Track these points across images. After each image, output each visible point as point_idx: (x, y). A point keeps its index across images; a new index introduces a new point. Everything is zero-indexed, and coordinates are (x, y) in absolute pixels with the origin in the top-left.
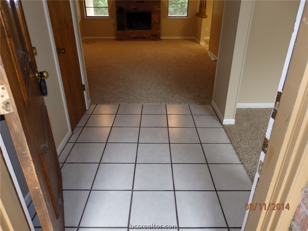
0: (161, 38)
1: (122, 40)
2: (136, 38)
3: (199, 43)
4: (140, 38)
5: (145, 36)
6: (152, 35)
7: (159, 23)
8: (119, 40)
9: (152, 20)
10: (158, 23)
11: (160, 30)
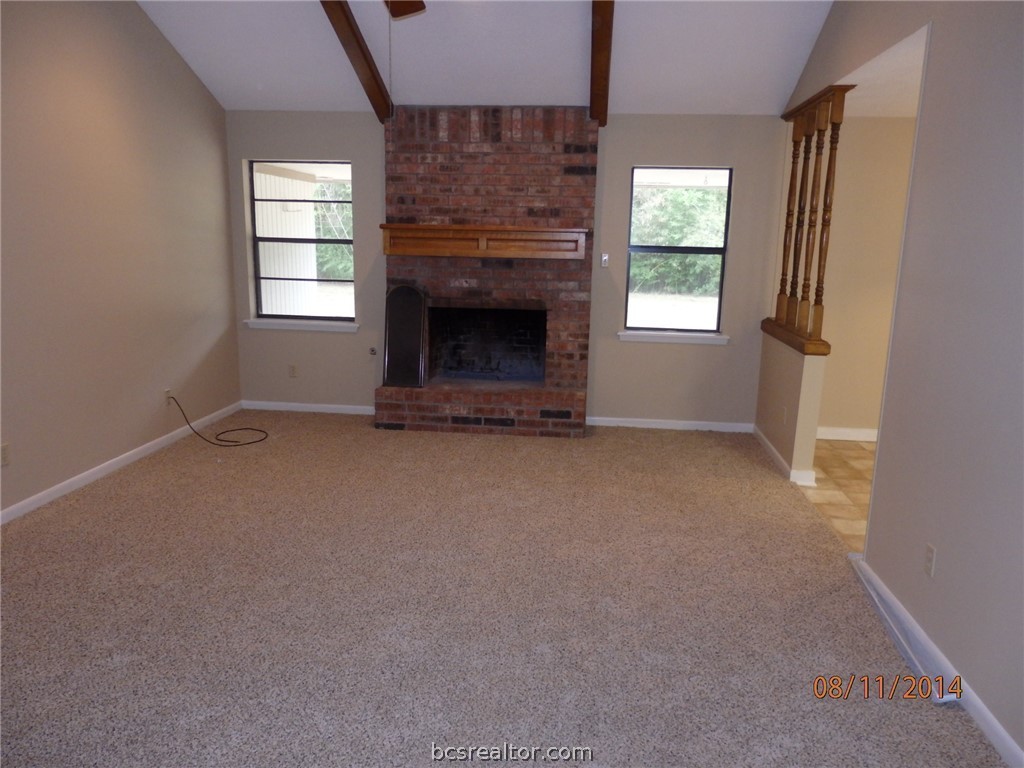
0: (590, 420)
1: (401, 427)
2: (465, 420)
3: (786, 476)
4: (488, 421)
5: (512, 415)
6: (546, 414)
7: (584, 357)
8: (388, 427)
9: (550, 345)
10: (577, 357)
11: (585, 385)
